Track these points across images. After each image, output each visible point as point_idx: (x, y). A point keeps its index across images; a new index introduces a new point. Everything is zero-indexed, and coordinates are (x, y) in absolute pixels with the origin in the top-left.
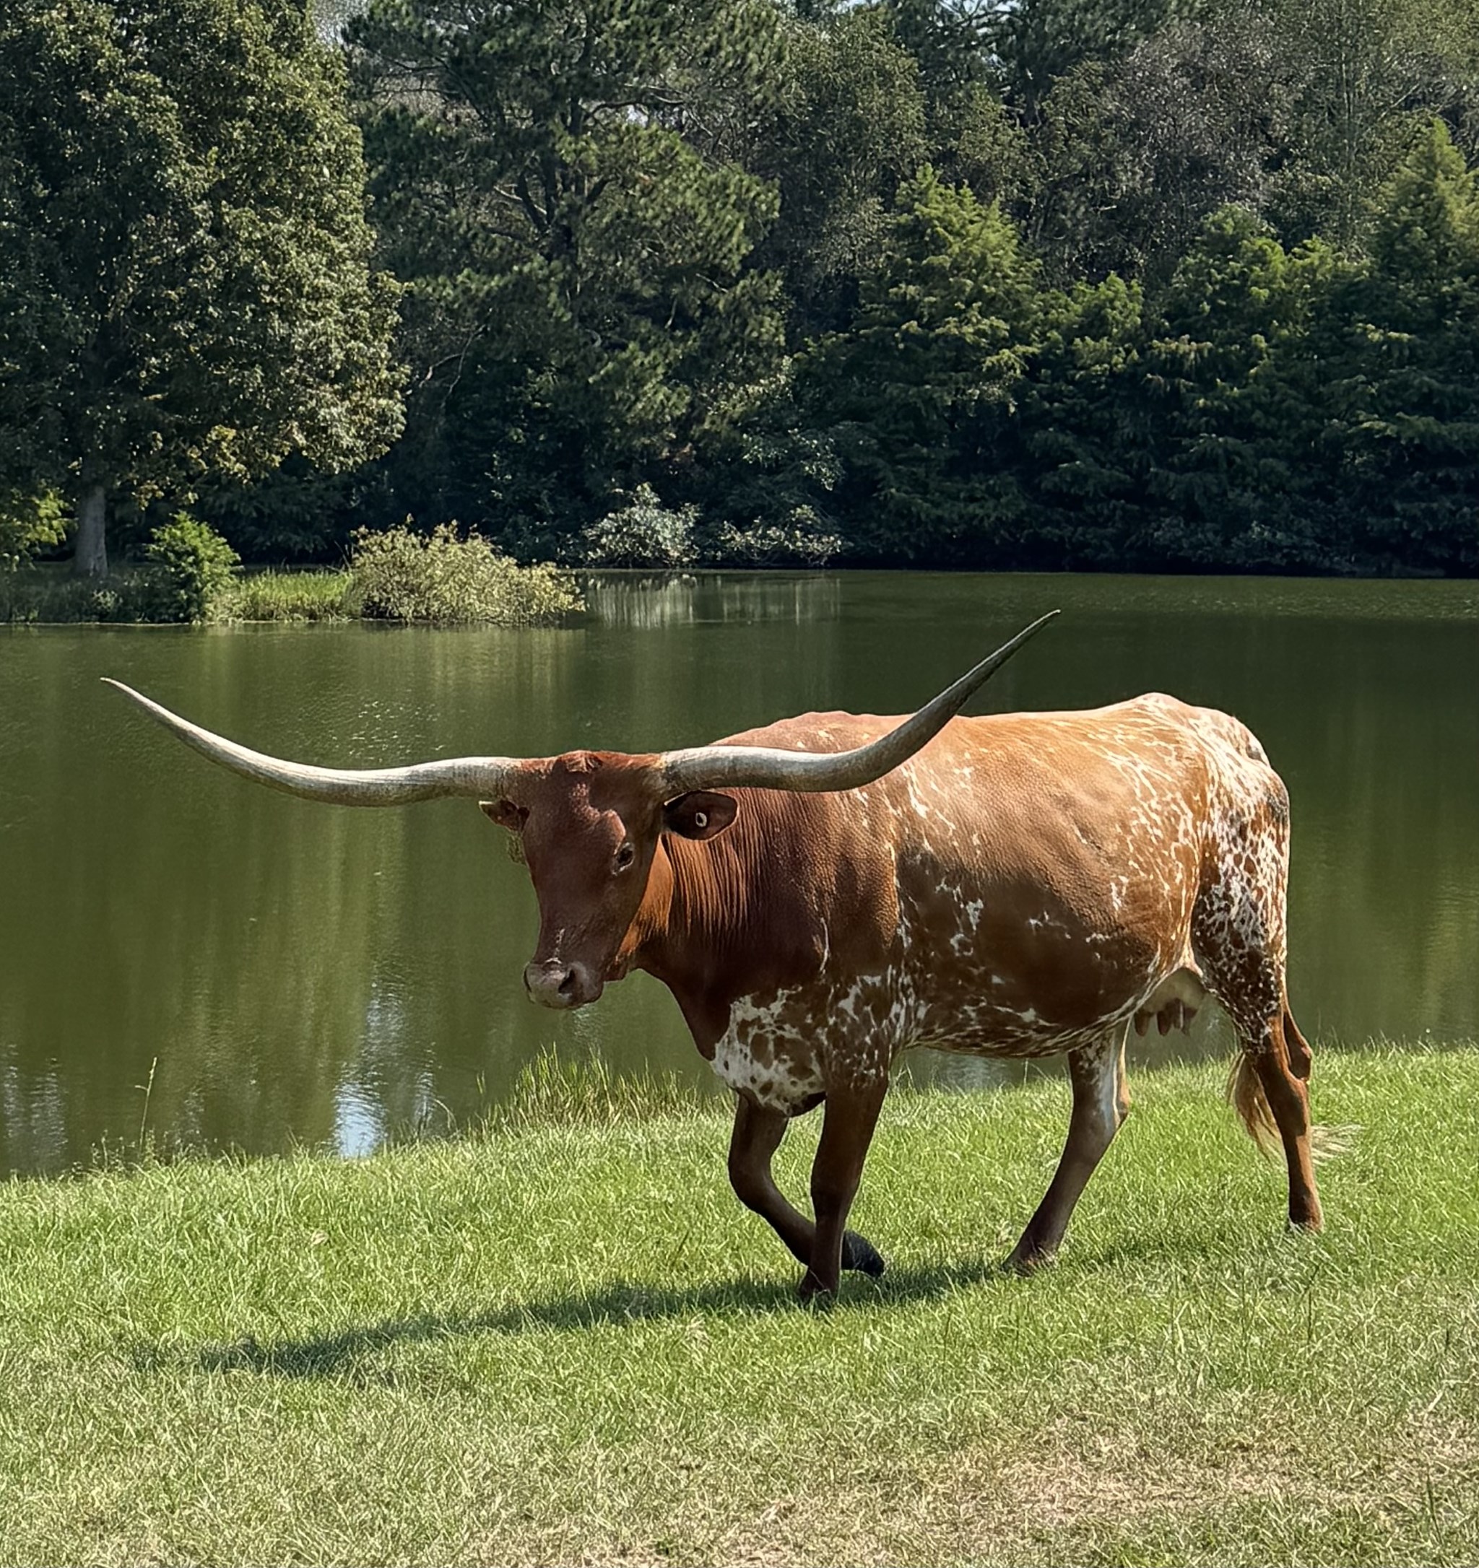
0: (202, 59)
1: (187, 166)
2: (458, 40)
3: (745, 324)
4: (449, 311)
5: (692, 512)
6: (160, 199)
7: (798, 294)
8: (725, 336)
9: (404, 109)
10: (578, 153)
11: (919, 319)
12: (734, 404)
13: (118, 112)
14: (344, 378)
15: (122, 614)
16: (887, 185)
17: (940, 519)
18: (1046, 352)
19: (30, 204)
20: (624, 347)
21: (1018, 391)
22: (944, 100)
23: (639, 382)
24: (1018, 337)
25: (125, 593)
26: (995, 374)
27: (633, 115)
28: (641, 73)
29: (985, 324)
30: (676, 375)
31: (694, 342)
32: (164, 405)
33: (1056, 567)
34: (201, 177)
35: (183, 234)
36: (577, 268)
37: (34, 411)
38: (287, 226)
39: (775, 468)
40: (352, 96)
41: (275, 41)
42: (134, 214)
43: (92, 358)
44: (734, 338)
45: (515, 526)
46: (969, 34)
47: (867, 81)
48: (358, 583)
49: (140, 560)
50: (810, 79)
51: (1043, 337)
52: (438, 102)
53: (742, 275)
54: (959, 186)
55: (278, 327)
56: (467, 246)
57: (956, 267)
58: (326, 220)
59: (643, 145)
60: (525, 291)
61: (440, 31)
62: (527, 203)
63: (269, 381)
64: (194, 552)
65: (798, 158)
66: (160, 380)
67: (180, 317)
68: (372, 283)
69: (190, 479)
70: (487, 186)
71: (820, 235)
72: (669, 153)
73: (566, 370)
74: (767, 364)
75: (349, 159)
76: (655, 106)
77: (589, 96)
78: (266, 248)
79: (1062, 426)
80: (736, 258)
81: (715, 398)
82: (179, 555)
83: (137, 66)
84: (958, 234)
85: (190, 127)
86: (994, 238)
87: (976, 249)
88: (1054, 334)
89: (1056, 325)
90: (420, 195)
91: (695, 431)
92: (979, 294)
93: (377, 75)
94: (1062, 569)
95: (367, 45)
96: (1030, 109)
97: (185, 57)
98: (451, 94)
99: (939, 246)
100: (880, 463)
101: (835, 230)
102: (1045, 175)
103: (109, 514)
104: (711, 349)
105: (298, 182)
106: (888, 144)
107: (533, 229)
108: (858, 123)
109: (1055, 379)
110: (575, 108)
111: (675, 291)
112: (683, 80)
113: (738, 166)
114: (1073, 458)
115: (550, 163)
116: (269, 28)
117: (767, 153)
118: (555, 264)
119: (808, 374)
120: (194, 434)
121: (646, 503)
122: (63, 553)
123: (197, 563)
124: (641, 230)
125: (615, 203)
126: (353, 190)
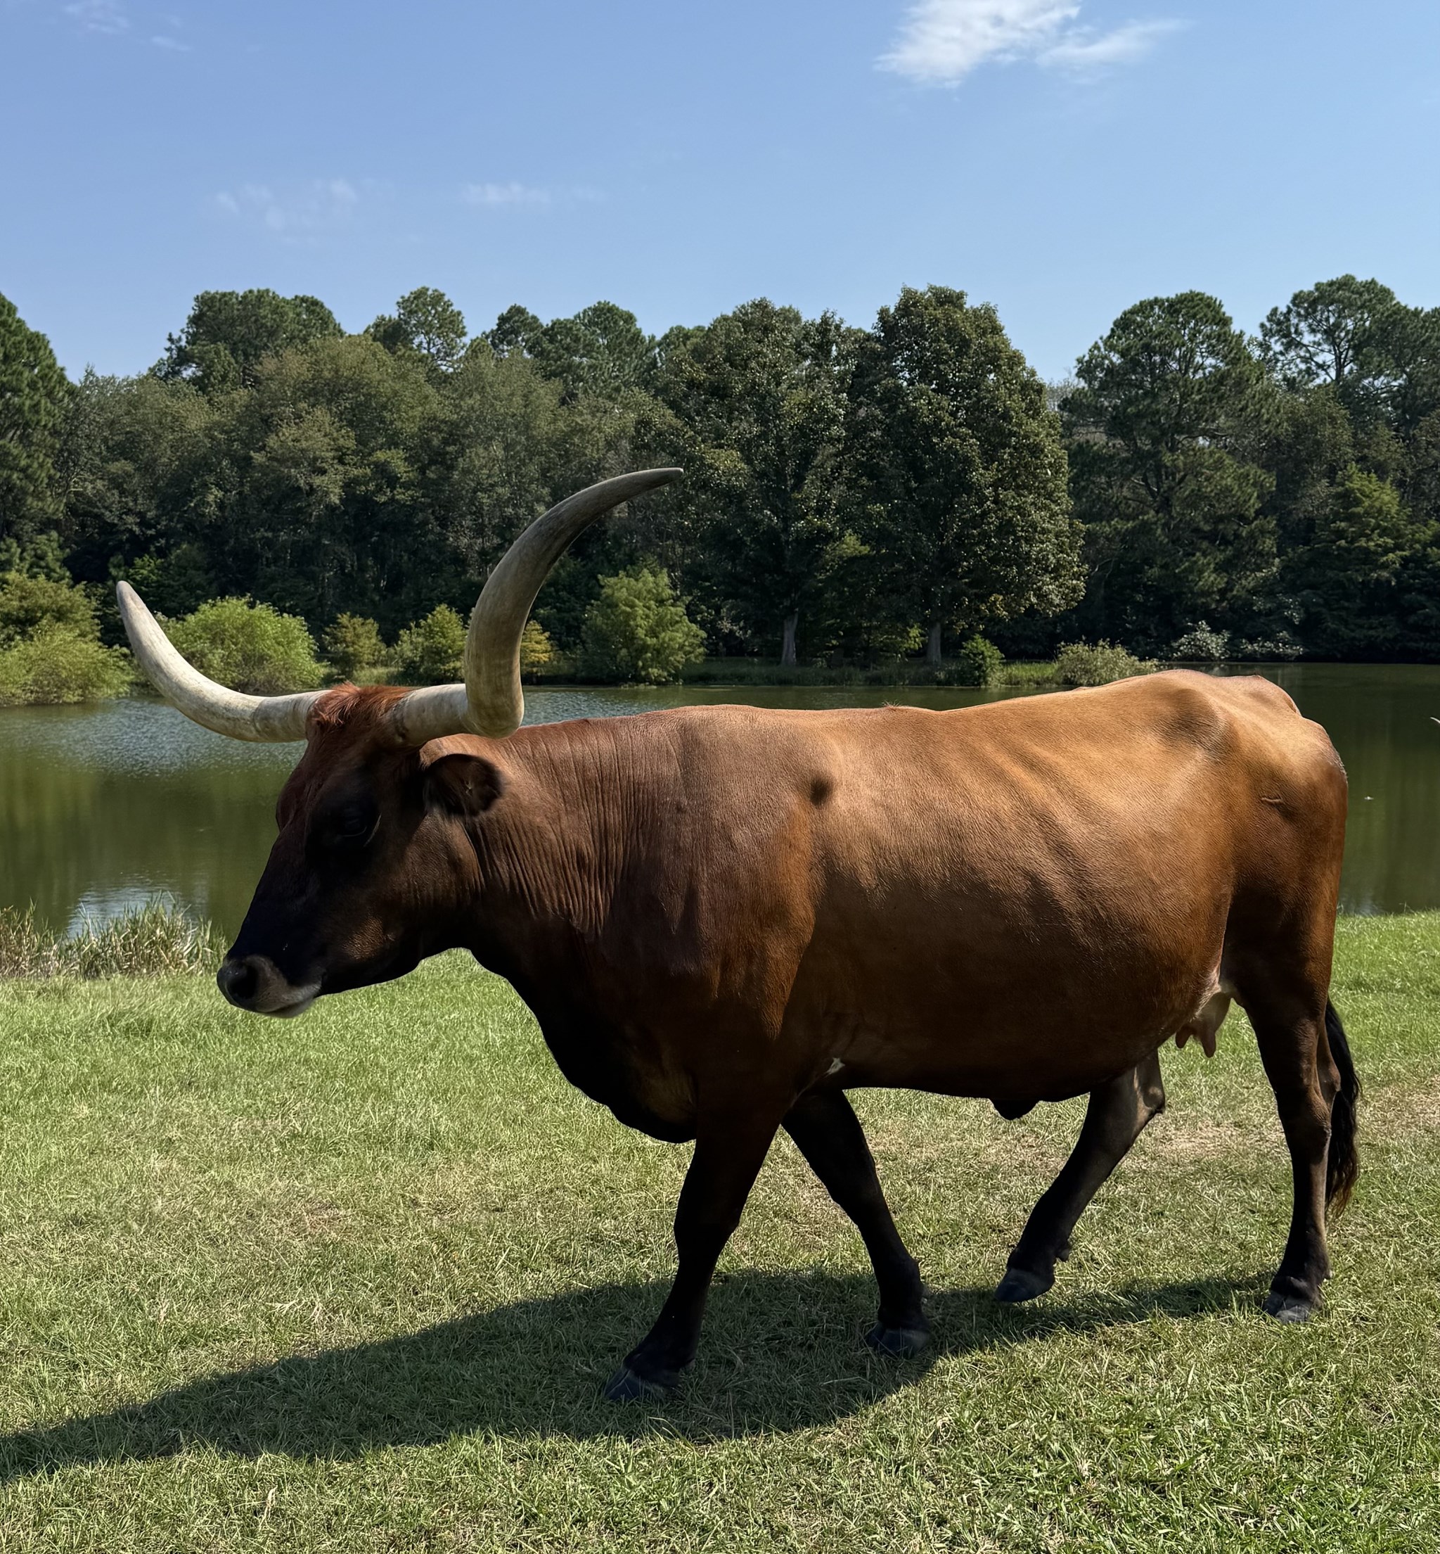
0: (991, 421)
1: (981, 471)
2: (1115, 407)
3: (1256, 543)
4: (1107, 538)
5: (1227, 634)
6: (969, 488)
7: (1284, 528)
8: (1246, 549)
9: (1088, 442)
10: (1174, 461)
11: (1346, 539)
12: (1250, 581)
13: (950, 447)
14: (1056, 572)
15: (948, 682)
16: (1331, 473)
17: (1354, 638)
18: (1412, 555)
19: (909, 491)
20: (1194, 555)
21: (1396, 574)
22: (1362, 430)
23: (1201, 572)
24: (1398, 547)
25: (950, 672)
26: (1385, 566)
27: (1201, 441)
28: (1206, 421)
29: (1381, 541)
30: (1219, 569)
31: (1230, 551)
32: (970, 585)
33: (1414, 661)
34: (990, 476)
35: (980, 504)
36: (1172, 517)
37: (908, 587)
38: (1031, 498)
39: (1270, 613)
40: (1062, 436)
41: (1026, 411)
42: (957, 494)
43: (936, 562)
44: (1250, 549)
45: (1137, 642)
46: (1377, 396)
47: (1322, 422)
48: (1061, 668)
49: (957, 657)
50: (1294, 420)
51: (1411, 547)
52: (1105, 438)
53: (1255, 518)
54: (1369, 472)
55: (1025, 548)
56: (1117, 507)
57: (1367, 513)
58: (1049, 496)
59: (1206, 456)
60: (1145, 528)
61: (1106, 404)
62: (1147, 485)
63: (1020, 574)
64: (982, 653)
65: (1286, 461)
66: (970, 571)
67: (978, 544)
68: (1071, 525)
69: (981, 619)
70: (1127, 477)
71: (1296, 499)
72: (1220, 460)
73: (1164, 567)
74: (1267, 563)
75: (1061, 466)
76: (1213, 437)
77: (1180, 433)
78: (1020, 510)
79: (1420, 591)
80: (1252, 510)
81: (1240, 579)
82: (975, 655)
83: (960, 425)
84: (1367, 497)
85: (985, 453)
86: (1387, 498)
87: (1377, 504)
88: (1417, 546)
89: (1418, 541)
90: (1094, 483)
91: (1229, 595)
92: (1378, 526)
93: (1075, 425)
94: (1416, 662)
95: (1070, 411)
96: (1407, 433)
97: (984, 420)
98: (1111, 434)
99: (1358, 502)
100: (1324, 610)
101: (1303, 496)
102: (1414, 467)
103: (942, 635)
104: (1238, 555)
105: (1036, 477)
106: (1333, 453)
107: (1150, 498)
108: (1318, 443)
109: (1416, 568)
110: (1173, 439)
111: (1221, 527)
112: (1229, 424)
113: (1255, 465)
114: (1425, 607)
115: (1159, 466)
116: (1024, 405)
117: (1269, 459)
118: (1160, 515)
119: (1288, 567)
120: (983, 598)
121: (1203, 630)
122: (921, 653)
123: (984, 658)
124: (1206, 498)
125: (1192, 484)
126: (1063, 481)
